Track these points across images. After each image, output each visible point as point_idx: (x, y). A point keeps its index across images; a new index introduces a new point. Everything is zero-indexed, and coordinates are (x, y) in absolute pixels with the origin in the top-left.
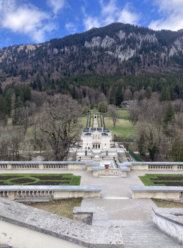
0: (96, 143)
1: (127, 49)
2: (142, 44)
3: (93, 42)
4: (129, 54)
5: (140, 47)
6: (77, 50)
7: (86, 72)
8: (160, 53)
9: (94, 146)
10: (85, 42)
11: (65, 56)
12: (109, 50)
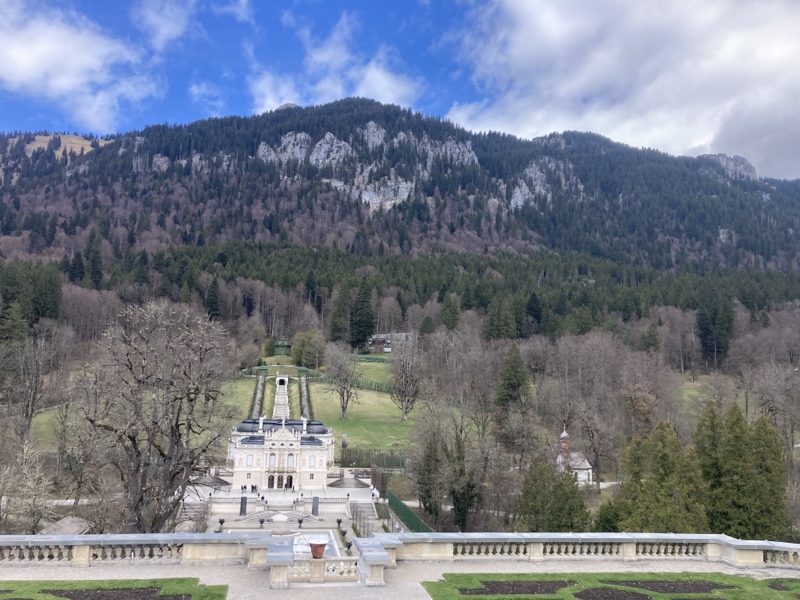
0: (279, 472)
1: (389, 179)
2: (433, 167)
3: (285, 149)
4: (396, 192)
5: (426, 174)
6: (232, 165)
7: (259, 237)
8: (485, 197)
9: (271, 480)
10: (258, 143)
11: (193, 182)
12: (334, 175)
